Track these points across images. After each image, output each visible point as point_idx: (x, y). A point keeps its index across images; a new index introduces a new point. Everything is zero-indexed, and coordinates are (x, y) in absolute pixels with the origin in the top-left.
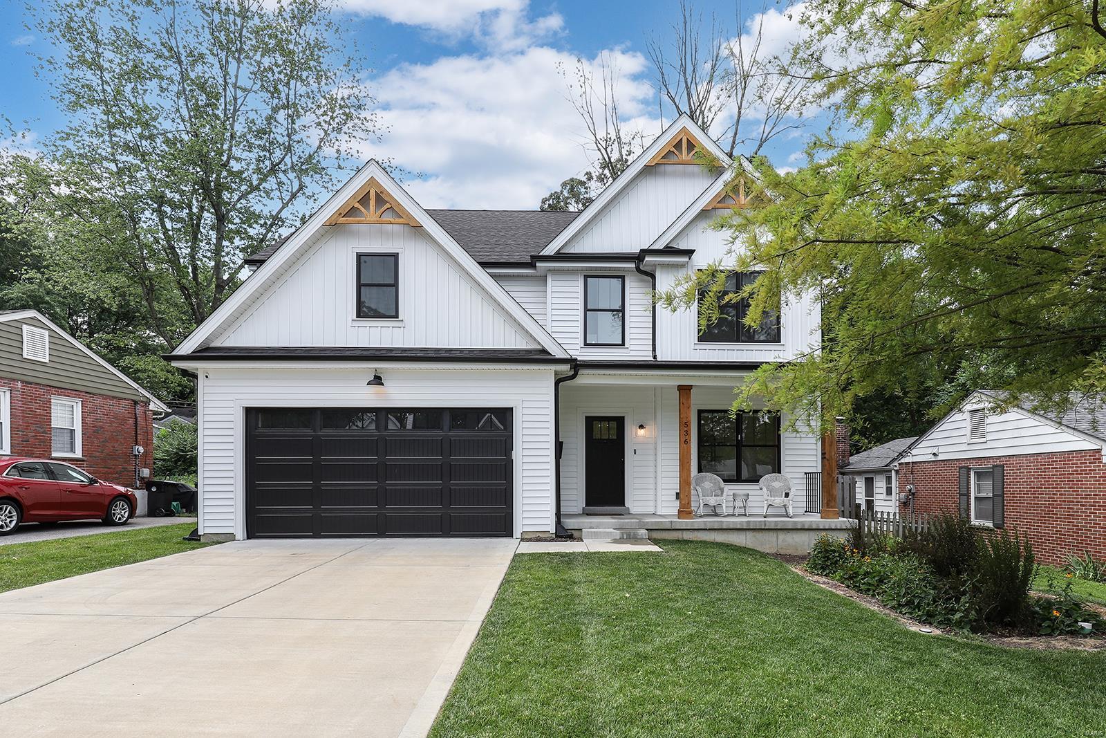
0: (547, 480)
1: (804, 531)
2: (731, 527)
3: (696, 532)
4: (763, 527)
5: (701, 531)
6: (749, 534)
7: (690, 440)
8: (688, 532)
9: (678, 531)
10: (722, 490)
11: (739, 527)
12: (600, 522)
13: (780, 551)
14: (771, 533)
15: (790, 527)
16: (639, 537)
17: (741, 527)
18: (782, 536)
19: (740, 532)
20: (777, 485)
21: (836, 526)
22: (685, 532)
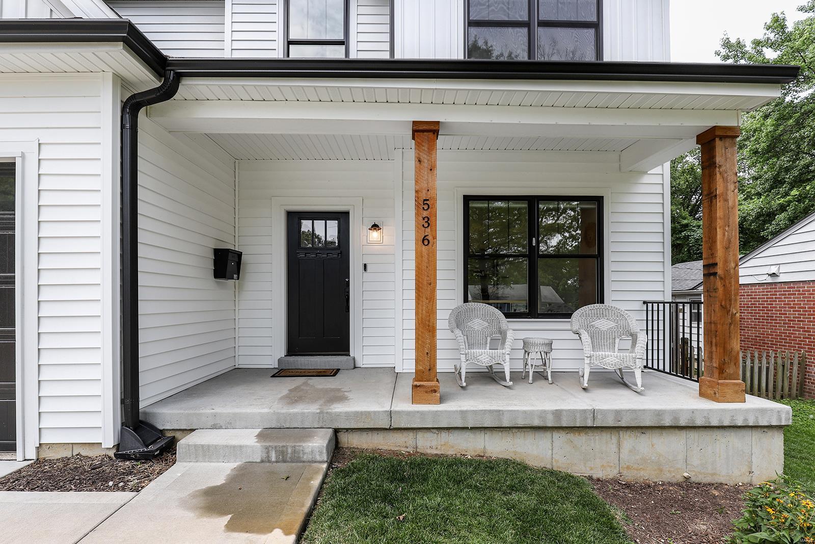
0: (95, 326)
1: (677, 431)
2: (521, 422)
3: (444, 435)
4: (590, 424)
5: (456, 433)
6: (560, 439)
7: (435, 238)
8: (428, 435)
9: (405, 433)
10: (503, 334)
11: (536, 422)
12: (235, 414)
13: (625, 472)
14: (605, 436)
15: (648, 424)
16: (305, 458)
17: (542, 424)
18: (629, 441)
19: (540, 435)
20: (603, 324)
21: (746, 420)
22: (420, 435)
